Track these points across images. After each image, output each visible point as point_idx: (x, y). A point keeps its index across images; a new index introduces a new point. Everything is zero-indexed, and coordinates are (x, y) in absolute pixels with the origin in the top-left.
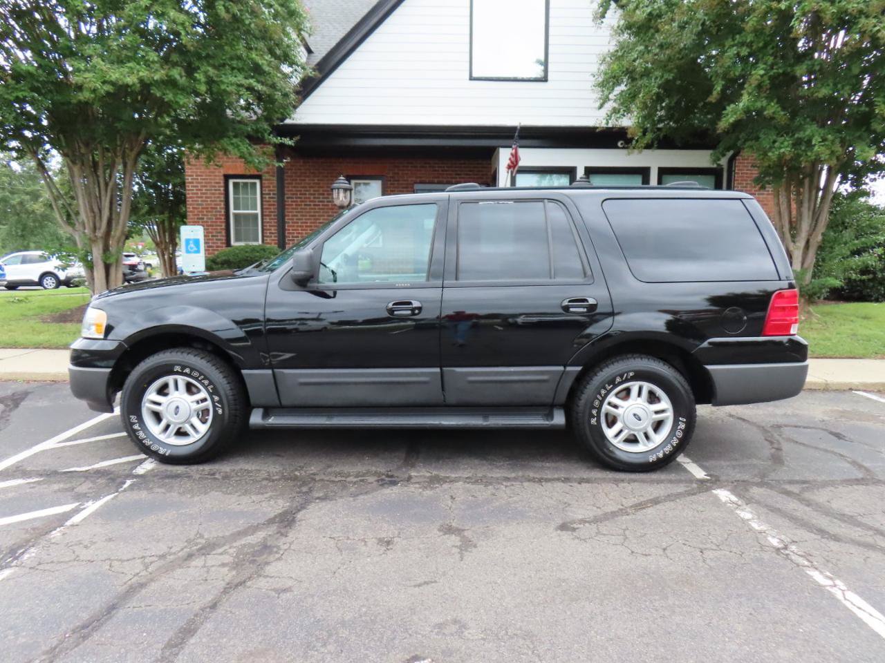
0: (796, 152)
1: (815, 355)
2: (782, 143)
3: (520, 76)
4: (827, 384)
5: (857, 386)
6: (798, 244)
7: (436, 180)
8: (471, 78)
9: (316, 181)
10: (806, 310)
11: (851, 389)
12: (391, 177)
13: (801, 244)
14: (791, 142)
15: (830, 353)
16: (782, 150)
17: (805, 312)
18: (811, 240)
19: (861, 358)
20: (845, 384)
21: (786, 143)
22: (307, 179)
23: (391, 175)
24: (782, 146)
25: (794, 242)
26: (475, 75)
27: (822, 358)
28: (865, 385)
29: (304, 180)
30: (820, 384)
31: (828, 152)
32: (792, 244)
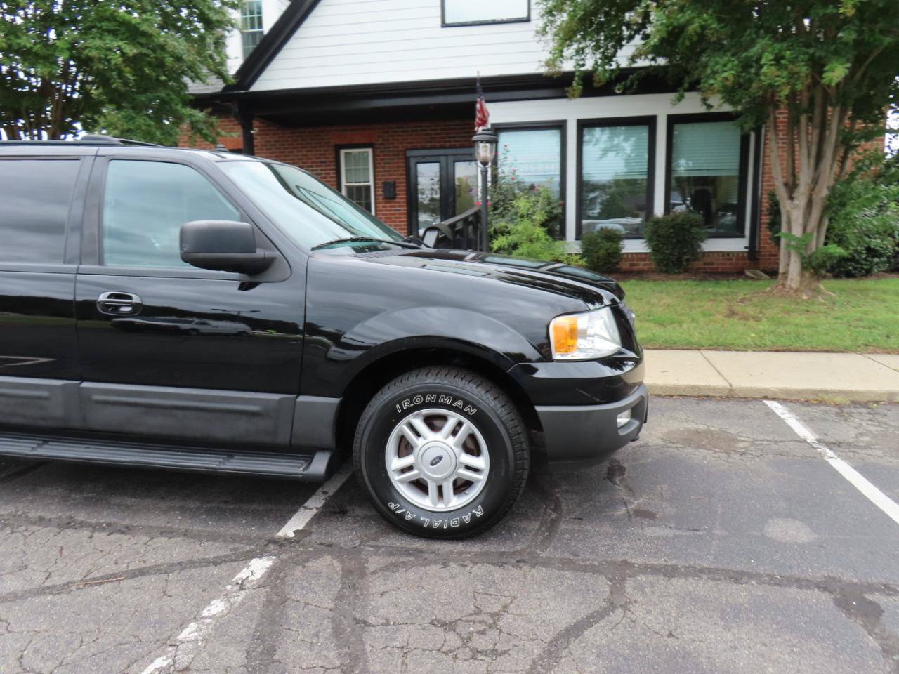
0: (747, 77)
1: (775, 348)
2: (725, 65)
3: (498, 18)
4: (731, 390)
5: (775, 393)
6: (796, 202)
7: (428, 145)
8: (444, 25)
9: (304, 153)
10: (813, 286)
11: (766, 398)
12: (381, 144)
13: (801, 200)
14: (736, 62)
15: (799, 344)
16: (725, 75)
17: (810, 289)
18: (814, 196)
19: (842, 352)
20: (759, 390)
21: (730, 65)
22: (295, 150)
23: (380, 142)
24: (725, 69)
25: (791, 198)
26: (448, 21)
27: (784, 351)
28: (787, 392)
29: (292, 152)
30: (721, 389)
31: (785, 73)
32: (790, 201)
